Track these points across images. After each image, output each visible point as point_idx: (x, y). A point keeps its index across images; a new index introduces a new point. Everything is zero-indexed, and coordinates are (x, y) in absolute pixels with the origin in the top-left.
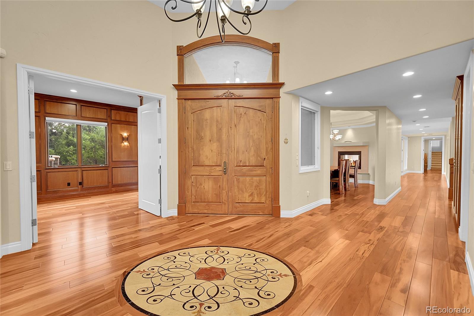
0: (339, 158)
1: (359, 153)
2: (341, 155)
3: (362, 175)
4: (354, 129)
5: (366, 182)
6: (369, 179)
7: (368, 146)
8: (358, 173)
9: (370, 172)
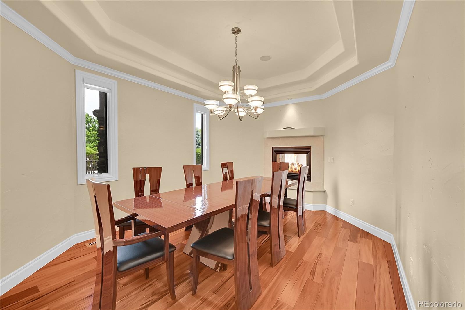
0: (274, 159)
1: (307, 150)
2: (276, 153)
3: (312, 193)
4: (299, 105)
5: (319, 207)
6: (325, 202)
7: (324, 135)
8: (306, 190)
9: (327, 187)
